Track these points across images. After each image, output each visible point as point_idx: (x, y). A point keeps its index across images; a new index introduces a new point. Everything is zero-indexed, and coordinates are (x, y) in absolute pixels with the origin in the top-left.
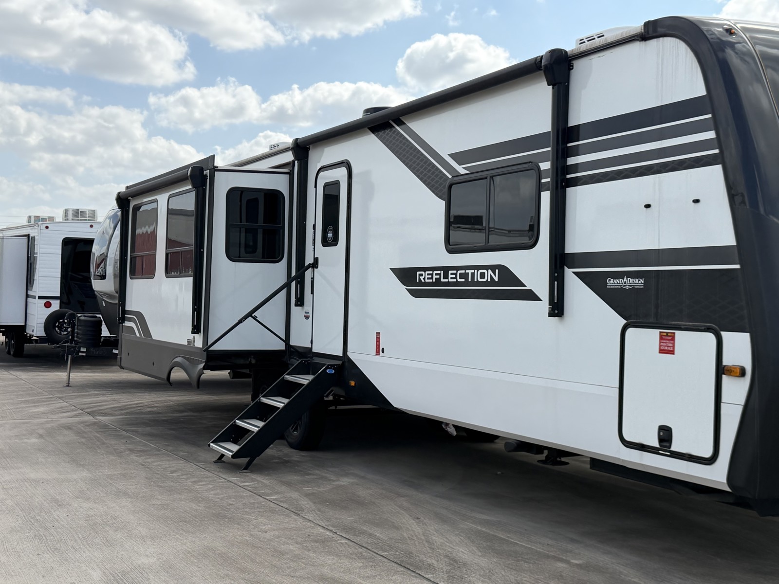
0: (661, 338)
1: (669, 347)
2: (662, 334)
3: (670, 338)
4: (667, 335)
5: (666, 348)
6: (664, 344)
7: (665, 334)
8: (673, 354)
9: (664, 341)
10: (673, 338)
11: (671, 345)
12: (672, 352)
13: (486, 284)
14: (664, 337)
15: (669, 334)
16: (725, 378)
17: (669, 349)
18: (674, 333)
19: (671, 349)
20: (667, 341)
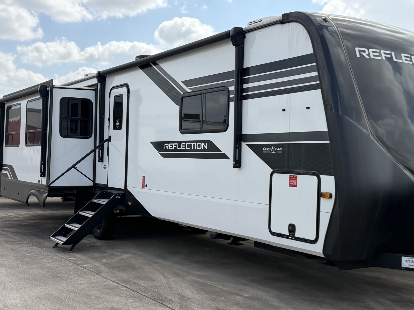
0: (290, 178)
1: (294, 183)
2: (291, 176)
3: (295, 179)
4: (293, 177)
5: (293, 184)
6: (292, 182)
7: (292, 177)
8: (296, 187)
9: (292, 180)
10: (296, 179)
11: (295, 182)
12: (296, 186)
13: (201, 150)
14: (292, 178)
15: (294, 177)
16: (322, 199)
17: (294, 184)
18: (297, 176)
19: (295, 184)
20: (293, 180)
